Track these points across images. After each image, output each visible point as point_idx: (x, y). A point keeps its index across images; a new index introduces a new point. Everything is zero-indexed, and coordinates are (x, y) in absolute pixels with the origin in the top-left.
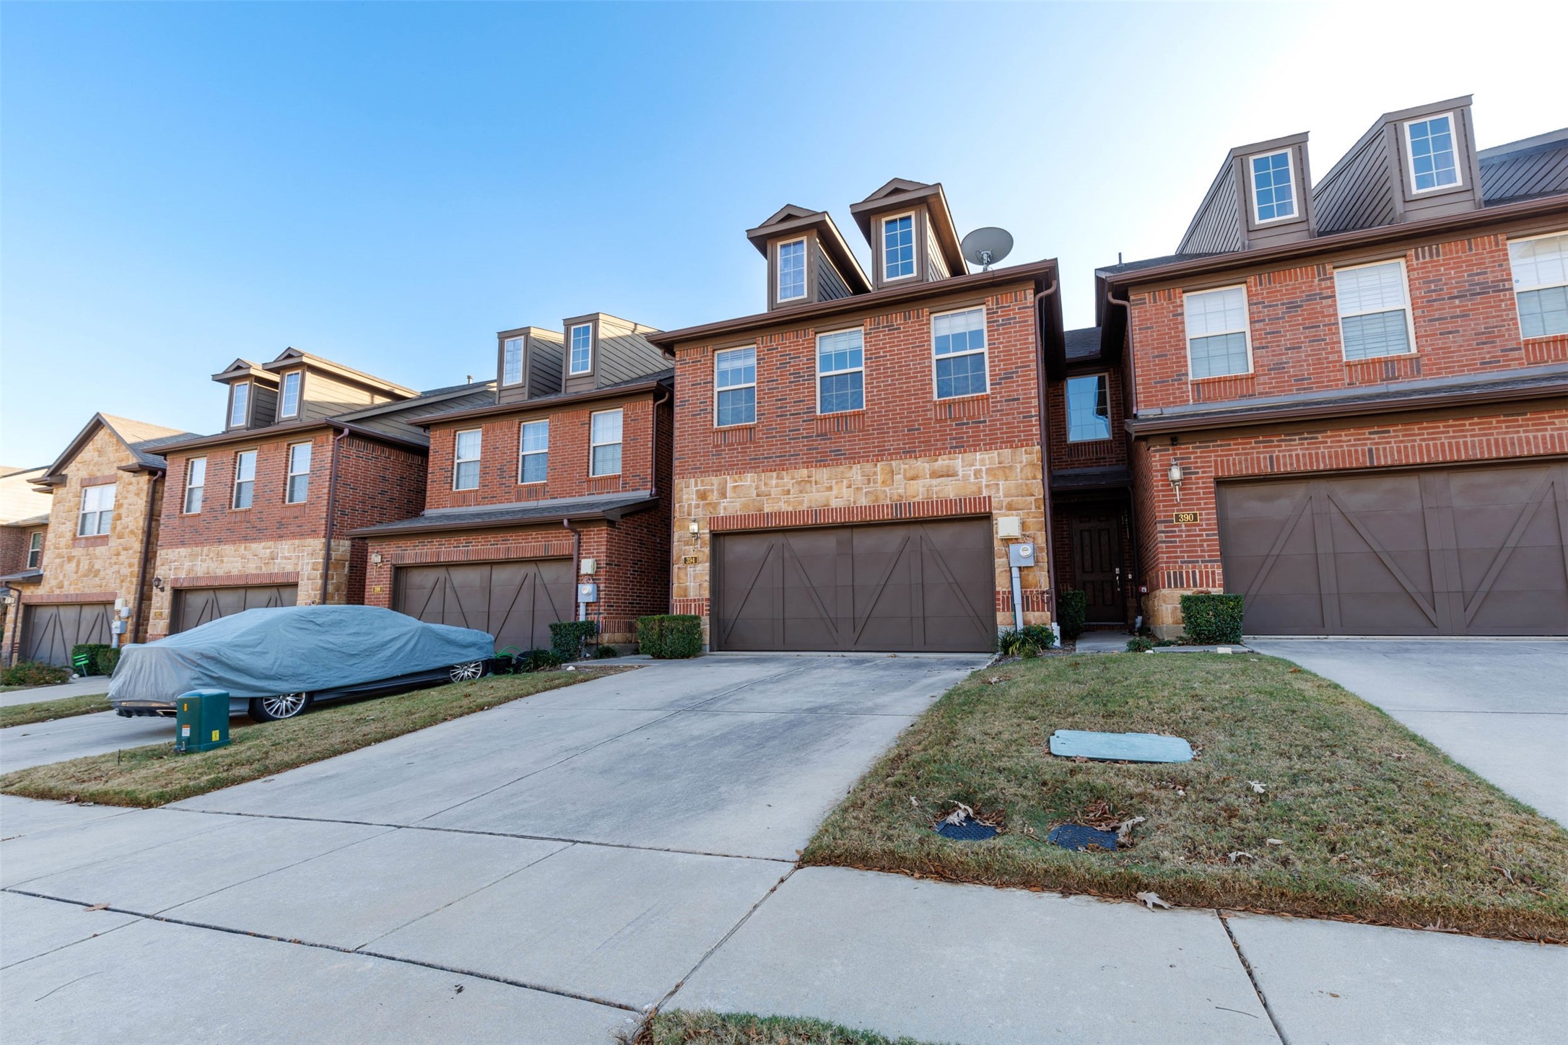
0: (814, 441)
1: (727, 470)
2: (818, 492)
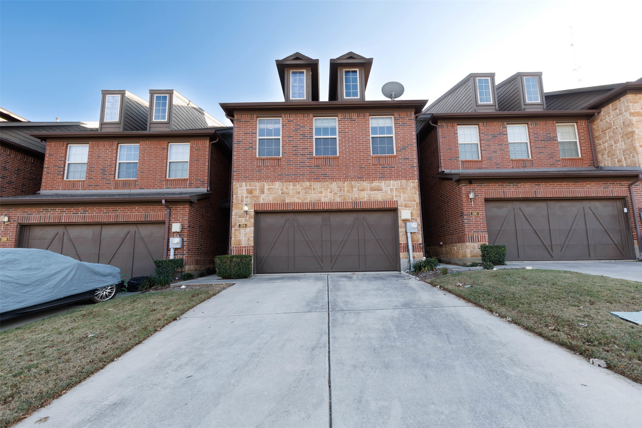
0: (313, 168)
1: (265, 179)
2: (315, 194)
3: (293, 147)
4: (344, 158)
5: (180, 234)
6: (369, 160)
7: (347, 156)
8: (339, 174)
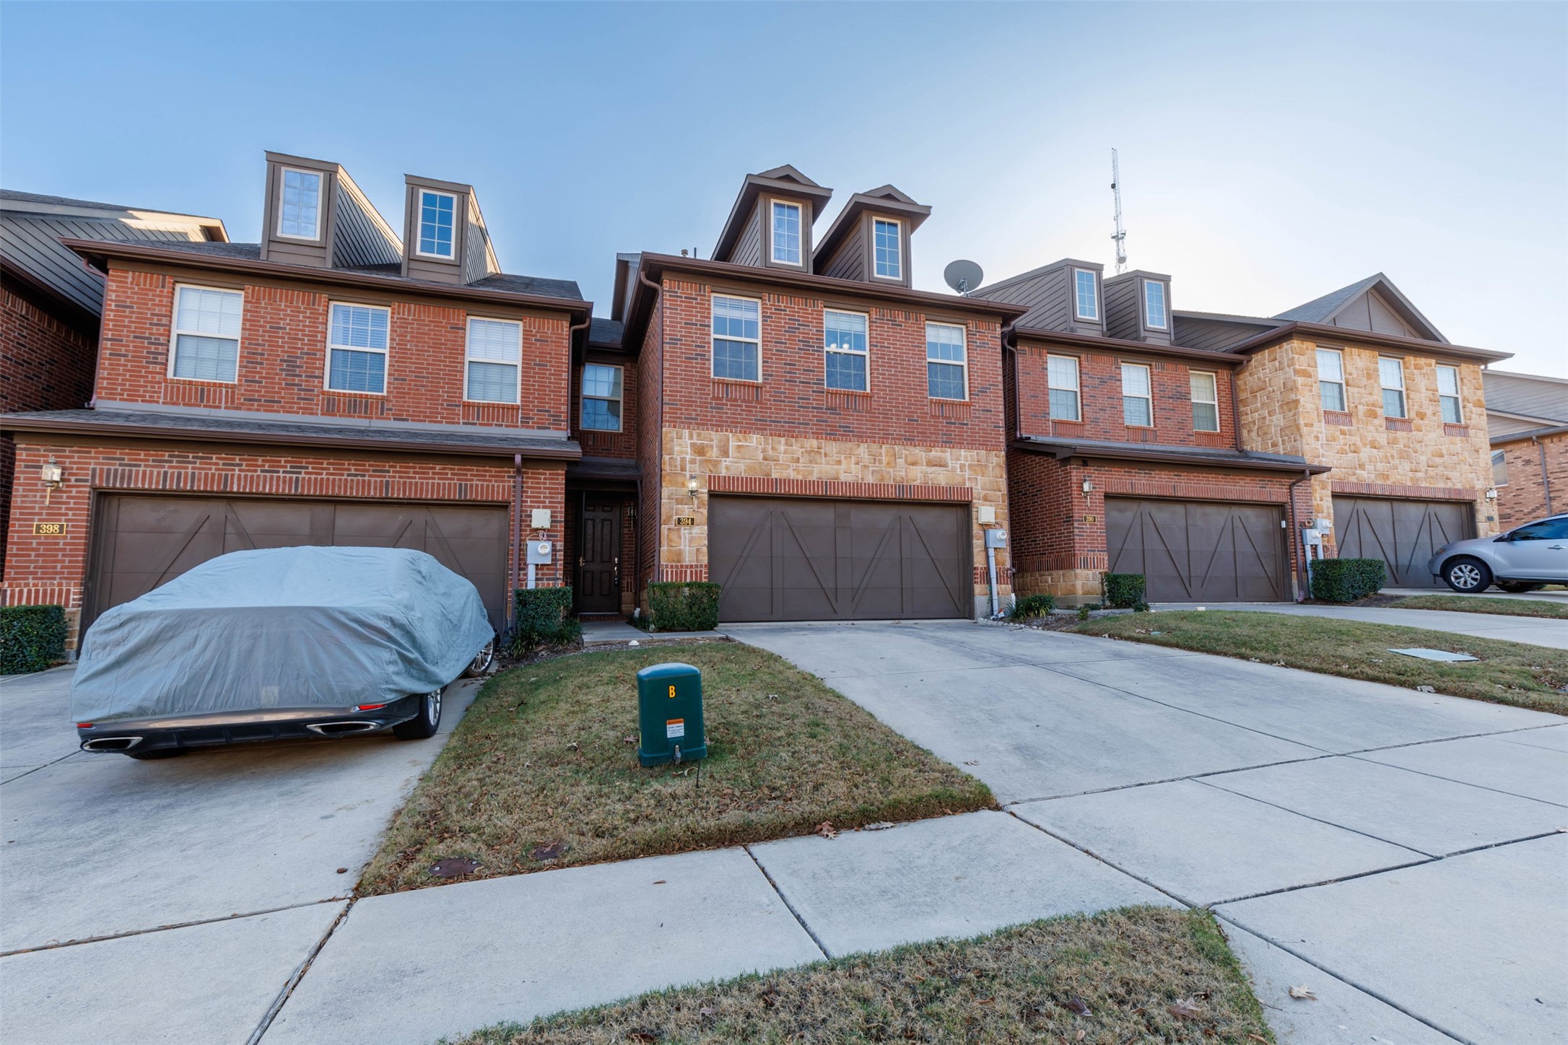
0: (823, 413)
1: (729, 426)
2: (828, 464)
3: (785, 364)
4: (881, 398)
5: (549, 534)
6: (924, 405)
7: (887, 394)
8: (871, 429)
